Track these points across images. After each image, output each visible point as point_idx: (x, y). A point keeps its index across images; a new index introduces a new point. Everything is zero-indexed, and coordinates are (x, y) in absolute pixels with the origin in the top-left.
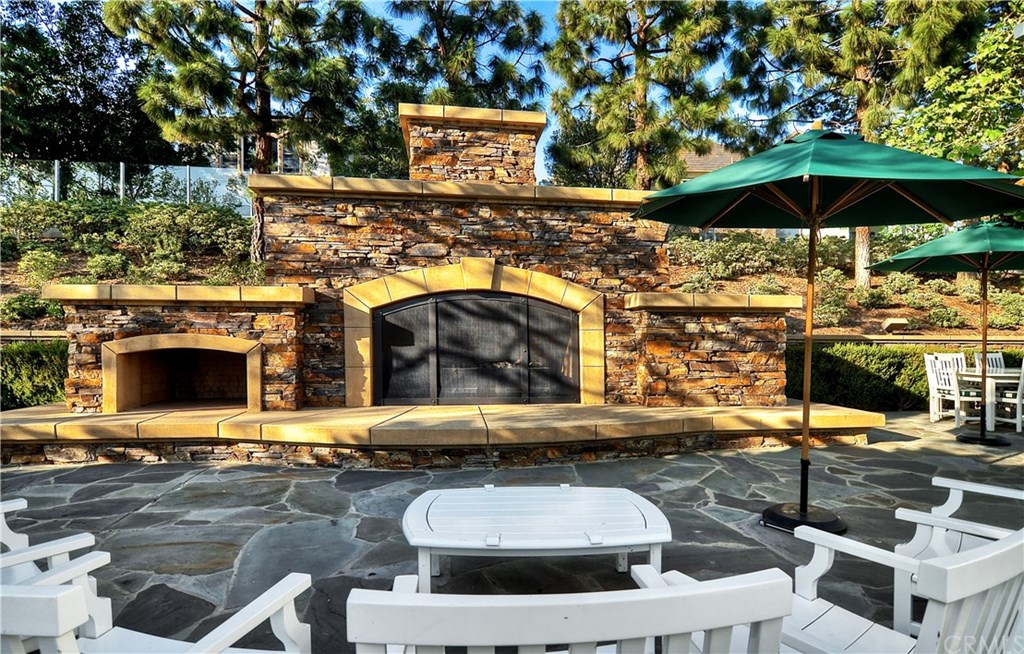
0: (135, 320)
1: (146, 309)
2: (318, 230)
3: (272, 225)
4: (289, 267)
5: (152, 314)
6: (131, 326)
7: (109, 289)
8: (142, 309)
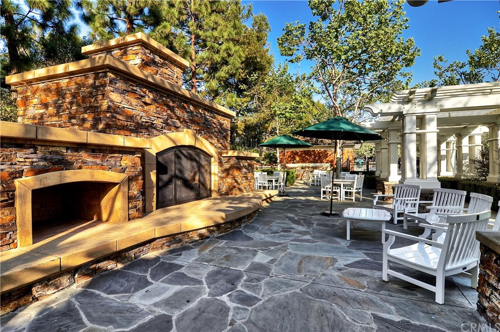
0: (44, 159)
1: (54, 149)
2: (134, 102)
3: (112, 93)
4: (120, 124)
5: (57, 153)
6: (41, 163)
7: (35, 129)
8: (51, 149)
